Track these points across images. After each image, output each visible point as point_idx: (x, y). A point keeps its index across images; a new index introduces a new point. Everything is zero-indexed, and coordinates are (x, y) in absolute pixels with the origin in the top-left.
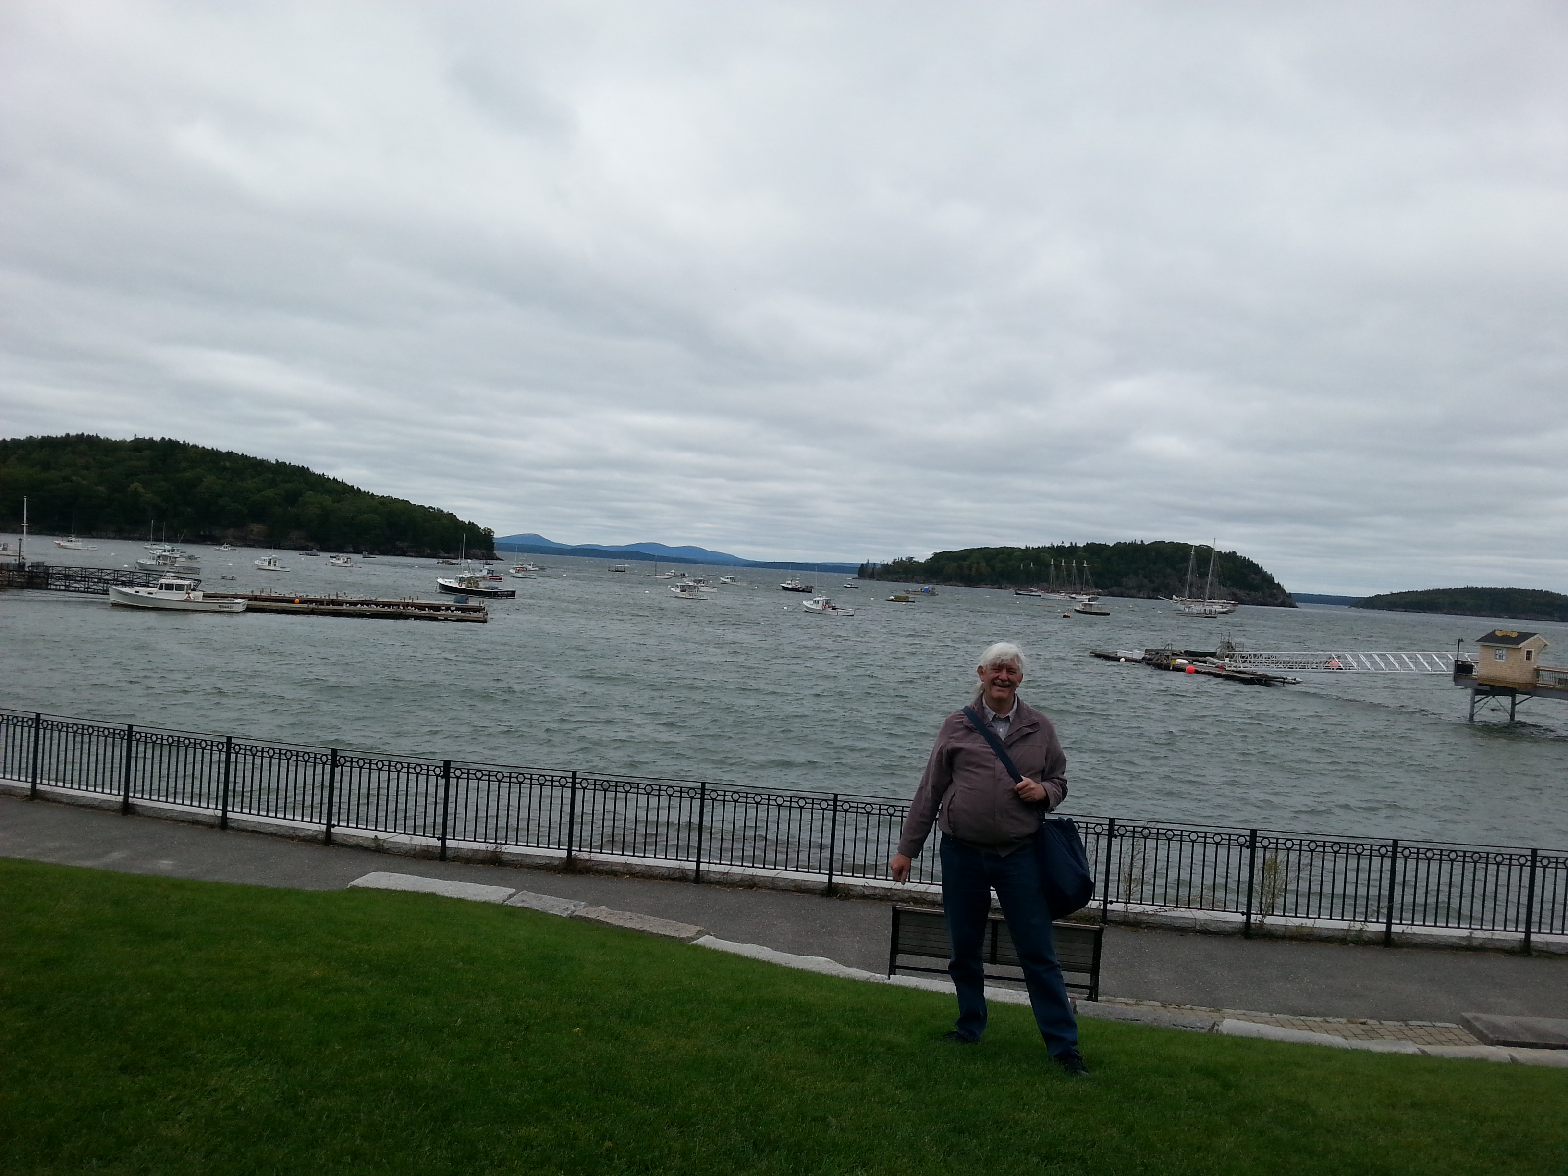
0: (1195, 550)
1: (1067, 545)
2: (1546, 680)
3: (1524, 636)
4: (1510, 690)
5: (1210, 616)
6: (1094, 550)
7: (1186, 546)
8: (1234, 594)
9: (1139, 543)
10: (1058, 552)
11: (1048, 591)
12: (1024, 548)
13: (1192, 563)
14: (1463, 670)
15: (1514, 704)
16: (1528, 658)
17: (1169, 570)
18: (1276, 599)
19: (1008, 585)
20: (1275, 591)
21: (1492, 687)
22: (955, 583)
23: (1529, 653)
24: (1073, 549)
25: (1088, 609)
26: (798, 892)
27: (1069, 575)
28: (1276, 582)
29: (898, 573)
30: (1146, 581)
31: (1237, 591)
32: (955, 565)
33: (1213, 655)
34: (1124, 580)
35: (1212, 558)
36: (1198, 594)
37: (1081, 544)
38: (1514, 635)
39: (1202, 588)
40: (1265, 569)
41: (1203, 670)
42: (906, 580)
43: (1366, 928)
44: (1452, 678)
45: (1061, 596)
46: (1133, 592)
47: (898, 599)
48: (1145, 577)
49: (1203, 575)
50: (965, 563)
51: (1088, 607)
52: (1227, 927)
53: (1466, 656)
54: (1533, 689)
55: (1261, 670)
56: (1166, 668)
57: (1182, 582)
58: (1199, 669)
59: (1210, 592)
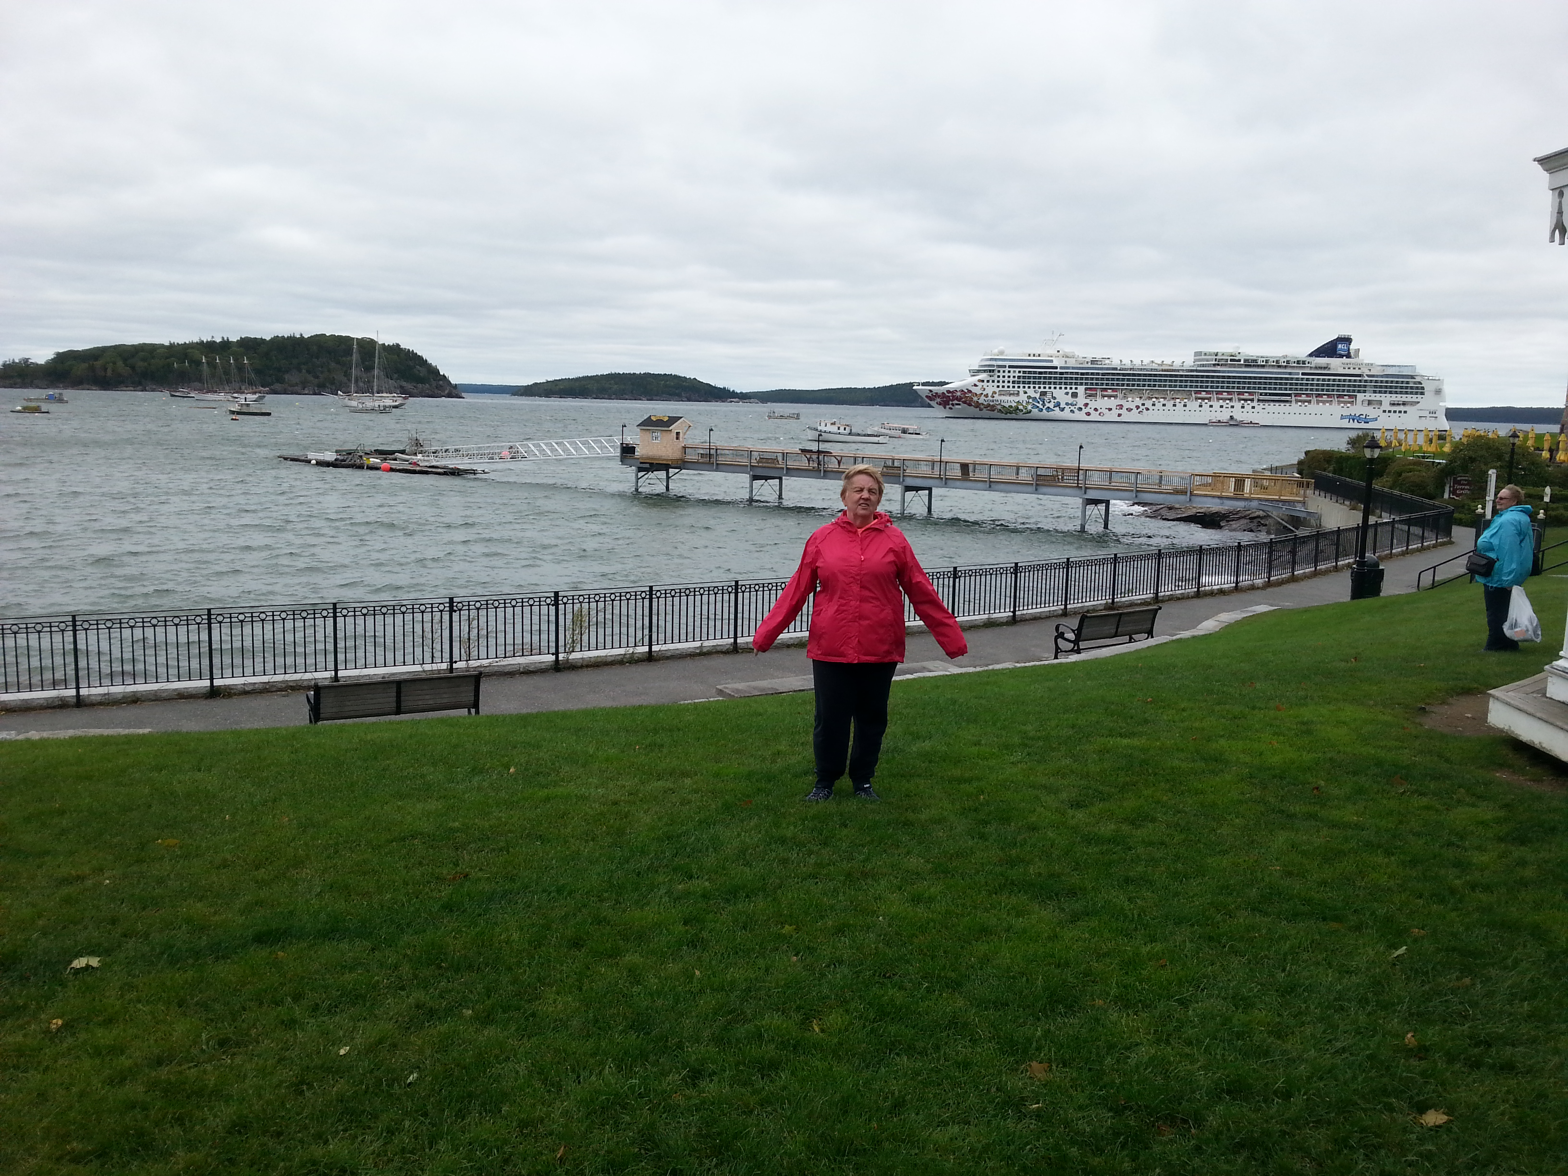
0: (358, 343)
1: (218, 340)
2: (691, 456)
3: (673, 420)
4: (665, 467)
5: (384, 410)
6: (249, 345)
7: (349, 339)
8: (402, 387)
9: (298, 336)
10: (209, 347)
11: (200, 390)
12: (167, 344)
13: (355, 357)
14: (627, 451)
15: (668, 478)
16: (677, 438)
17: (333, 365)
18: (444, 391)
19: (154, 387)
20: (441, 382)
21: (651, 464)
22: (87, 386)
23: (678, 434)
24: (226, 345)
25: (245, 410)
26: (180, 699)
27: (227, 373)
28: (441, 373)
29: (12, 377)
30: (310, 378)
31: (404, 384)
32: (84, 366)
33: (403, 452)
34: (286, 377)
35: (377, 352)
36: (367, 389)
37: (234, 338)
38: (666, 419)
39: (369, 382)
40: (429, 361)
41: (398, 468)
42: (24, 386)
43: (636, 651)
44: (619, 458)
45: (222, 396)
46: (298, 389)
47: (26, 410)
48: (308, 372)
49: (369, 369)
50: (98, 364)
51: (244, 407)
52: (543, 666)
53: (629, 440)
54: (682, 464)
55: (452, 463)
56: (361, 467)
57: (347, 375)
58: (394, 467)
59: (378, 386)
